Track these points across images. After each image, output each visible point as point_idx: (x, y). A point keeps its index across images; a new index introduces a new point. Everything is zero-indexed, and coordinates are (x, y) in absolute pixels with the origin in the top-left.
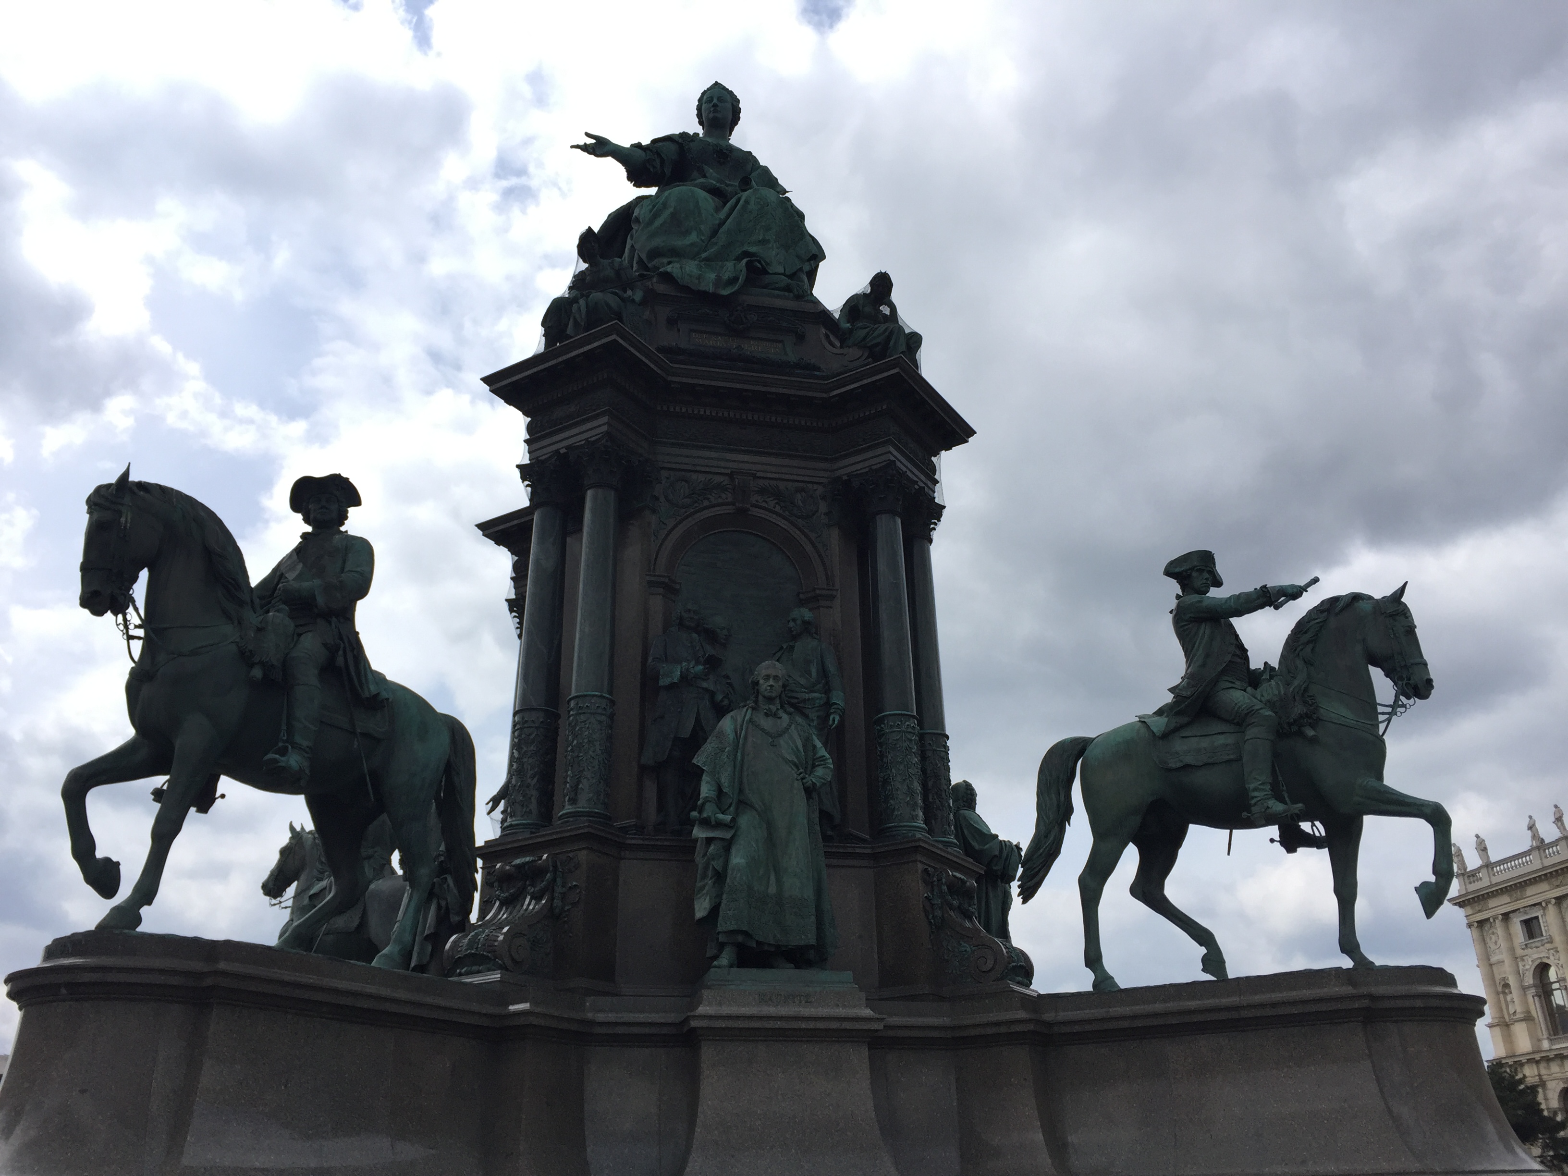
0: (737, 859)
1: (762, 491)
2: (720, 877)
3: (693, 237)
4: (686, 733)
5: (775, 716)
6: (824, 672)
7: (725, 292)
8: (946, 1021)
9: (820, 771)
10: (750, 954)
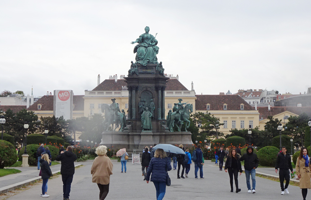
0: (144, 123)
1: (149, 87)
2: (143, 124)
3: (143, 57)
4: (141, 111)
5: (147, 112)
6: (153, 105)
7: (145, 65)
8: (159, 134)
9: (151, 116)
10: (145, 130)
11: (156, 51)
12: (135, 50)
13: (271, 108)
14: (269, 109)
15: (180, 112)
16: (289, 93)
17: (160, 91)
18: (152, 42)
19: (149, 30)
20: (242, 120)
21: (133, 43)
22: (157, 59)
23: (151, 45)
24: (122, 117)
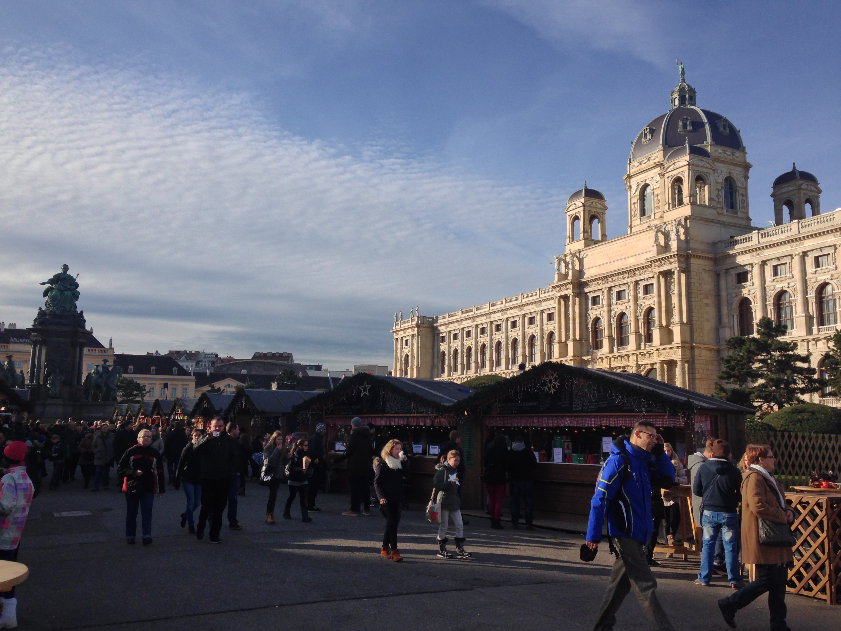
0: (52, 389)
1: (62, 343)
6: (66, 366)
7: (59, 314)
8: (73, 403)
9: (62, 380)
10: (53, 398)
11: (76, 297)
12: (45, 294)
13: (210, 373)
14: (208, 374)
15: (103, 376)
16: (230, 357)
17: (78, 349)
18: (71, 285)
19: (68, 270)
20: (174, 387)
21: (43, 284)
22: (76, 307)
23: (69, 288)
24: (20, 380)
